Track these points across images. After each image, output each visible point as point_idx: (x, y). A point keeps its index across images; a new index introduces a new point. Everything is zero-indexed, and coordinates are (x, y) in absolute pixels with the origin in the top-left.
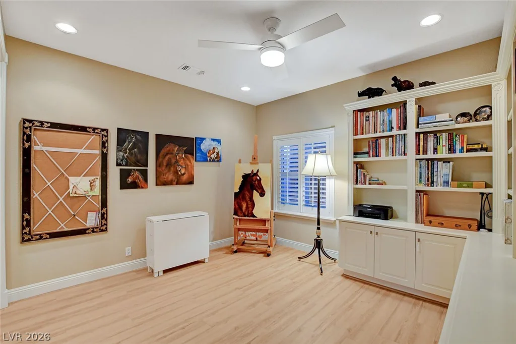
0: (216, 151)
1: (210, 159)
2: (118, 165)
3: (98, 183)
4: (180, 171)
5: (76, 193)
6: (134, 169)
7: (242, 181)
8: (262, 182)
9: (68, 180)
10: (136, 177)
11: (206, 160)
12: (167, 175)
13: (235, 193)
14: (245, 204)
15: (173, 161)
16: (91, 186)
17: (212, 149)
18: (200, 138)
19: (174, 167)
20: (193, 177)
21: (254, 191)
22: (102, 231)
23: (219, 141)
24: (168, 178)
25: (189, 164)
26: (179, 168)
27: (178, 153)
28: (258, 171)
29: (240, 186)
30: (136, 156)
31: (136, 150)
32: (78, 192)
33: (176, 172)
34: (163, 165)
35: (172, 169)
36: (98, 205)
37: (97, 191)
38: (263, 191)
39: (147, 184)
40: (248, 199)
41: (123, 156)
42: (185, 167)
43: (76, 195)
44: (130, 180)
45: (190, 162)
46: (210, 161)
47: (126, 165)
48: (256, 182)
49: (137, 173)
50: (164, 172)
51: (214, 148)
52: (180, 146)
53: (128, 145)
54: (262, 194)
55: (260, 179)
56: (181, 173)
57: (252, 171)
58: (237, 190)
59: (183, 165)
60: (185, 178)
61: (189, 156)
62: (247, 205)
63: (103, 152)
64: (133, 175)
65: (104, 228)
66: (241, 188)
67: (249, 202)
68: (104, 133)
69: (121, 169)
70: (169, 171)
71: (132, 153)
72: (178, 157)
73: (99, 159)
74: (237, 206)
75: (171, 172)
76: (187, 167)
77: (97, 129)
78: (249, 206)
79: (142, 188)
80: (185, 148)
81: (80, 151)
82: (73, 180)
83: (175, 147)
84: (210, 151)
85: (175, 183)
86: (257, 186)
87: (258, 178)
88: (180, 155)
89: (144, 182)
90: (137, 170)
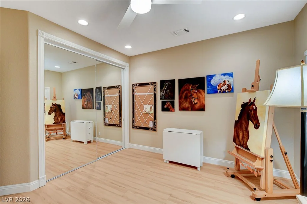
0: (227, 83)
1: (220, 91)
2: (161, 99)
3: (153, 108)
4: (193, 101)
5: (145, 112)
6: (168, 101)
7: (241, 111)
8: (257, 111)
9: (144, 106)
10: (168, 105)
11: (216, 92)
12: (185, 104)
13: (235, 121)
14: (242, 133)
15: (189, 95)
16: (151, 109)
17: (222, 82)
18: (210, 76)
19: (190, 99)
20: (204, 106)
21: (250, 121)
22: (154, 130)
23: (231, 75)
24: (185, 106)
25: (201, 96)
26: (193, 99)
27: (192, 89)
28: (255, 99)
29: (240, 115)
30: (168, 94)
31: (168, 90)
32: (146, 111)
33: (191, 102)
34: (182, 98)
35: (188, 100)
36: (153, 118)
37: (153, 112)
38: (258, 122)
39: (174, 110)
40: (244, 129)
41: (163, 94)
42: (198, 99)
43: (145, 113)
44: (166, 107)
45: (202, 95)
46: (220, 92)
47: (164, 99)
48: (253, 112)
49: (169, 103)
50: (183, 102)
51: (224, 82)
52: (193, 85)
53: (165, 88)
54: (257, 126)
55: (256, 108)
56: (194, 102)
57: (250, 100)
58: (237, 119)
59: (196, 97)
60: (197, 106)
61: (201, 90)
62: (243, 135)
63: (154, 93)
64: (167, 104)
65: (155, 129)
66: (240, 116)
67: (245, 132)
68: (155, 84)
69: (162, 101)
70: (186, 101)
71: (167, 92)
72: (192, 92)
73: (153, 96)
74: (236, 134)
75: (188, 102)
76: (199, 98)
77: (152, 83)
78: (245, 136)
79: (172, 111)
80: (197, 85)
81: (147, 94)
82: (145, 106)
83: (190, 85)
84: (220, 84)
85: (190, 109)
86: (253, 117)
87: (254, 107)
88: (194, 90)
89: (172, 108)
90: (169, 101)
